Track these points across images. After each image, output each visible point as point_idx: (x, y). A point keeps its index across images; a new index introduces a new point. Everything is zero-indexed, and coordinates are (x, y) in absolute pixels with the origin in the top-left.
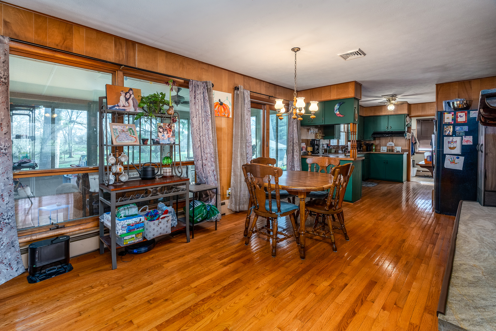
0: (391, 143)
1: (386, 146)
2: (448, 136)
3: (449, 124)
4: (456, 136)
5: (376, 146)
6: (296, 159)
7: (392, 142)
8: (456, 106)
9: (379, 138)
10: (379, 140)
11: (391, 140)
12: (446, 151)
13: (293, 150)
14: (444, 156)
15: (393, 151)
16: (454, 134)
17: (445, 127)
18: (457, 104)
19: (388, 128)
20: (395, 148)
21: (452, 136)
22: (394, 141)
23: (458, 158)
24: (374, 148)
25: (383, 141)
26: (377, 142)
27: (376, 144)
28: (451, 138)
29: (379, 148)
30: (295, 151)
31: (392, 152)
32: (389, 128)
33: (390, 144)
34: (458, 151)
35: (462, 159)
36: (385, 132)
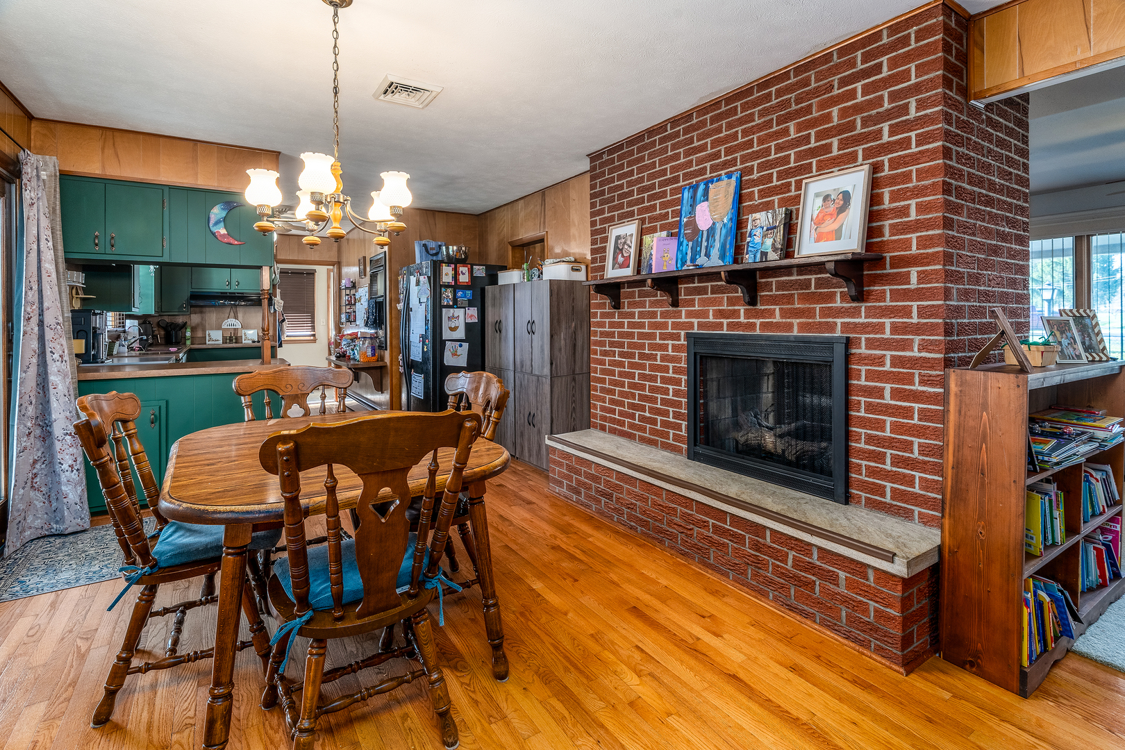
0: (232, 321)
1: (219, 328)
2: (448, 307)
3: (448, 286)
4: (457, 308)
5: (193, 329)
6: (60, 387)
7: (236, 318)
8: (451, 253)
9: (200, 309)
10: (201, 312)
11: (232, 314)
12: (447, 334)
13: (42, 354)
14: (443, 343)
15: (238, 340)
16: (455, 304)
17: (443, 290)
18: (453, 251)
19: (230, 283)
20: (242, 333)
21: (451, 307)
22: (240, 315)
23: (461, 346)
24: (188, 334)
25: (212, 316)
26: (195, 319)
27: (193, 325)
28: (452, 310)
29: (199, 334)
30: (56, 356)
31: (236, 343)
32: (234, 283)
33: (231, 323)
34: (461, 334)
35: (466, 345)
36: (222, 293)
